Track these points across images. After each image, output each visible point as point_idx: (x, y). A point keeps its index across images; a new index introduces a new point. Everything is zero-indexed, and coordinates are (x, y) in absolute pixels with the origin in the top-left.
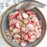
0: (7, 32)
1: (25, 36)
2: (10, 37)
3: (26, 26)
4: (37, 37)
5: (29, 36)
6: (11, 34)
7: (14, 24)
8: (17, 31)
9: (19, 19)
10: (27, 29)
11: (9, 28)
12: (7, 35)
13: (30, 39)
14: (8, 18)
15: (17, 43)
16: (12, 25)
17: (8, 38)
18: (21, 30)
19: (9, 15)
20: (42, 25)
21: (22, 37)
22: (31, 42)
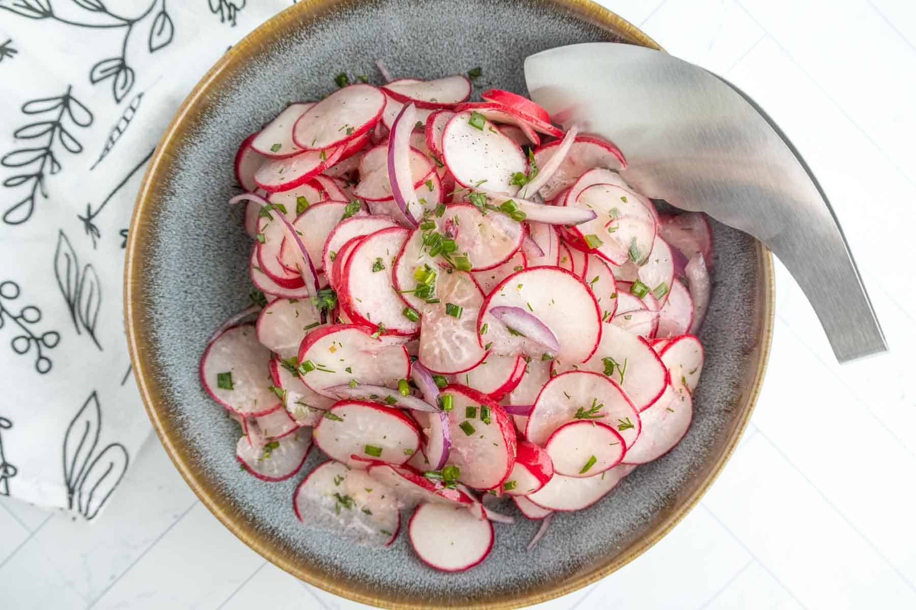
0: (225, 380)
1: (467, 429)
2: (271, 445)
3: (487, 298)
4: (639, 453)
5: (521, 438)
6: (282, 404)
7: (318, 272)
8: (363, 369)
9: (395, 196)
10: (504, 344)
11: (253, 323)
12: (228, 413)
13: (544, 479)
14: (240, 188)
15: (358, 523)
16: (299, 283)
17: (249, 449)
18: (413, 357)
19: (247, 143)
20: (713, 286)
21: (424, 440)
22: (555, 513)
